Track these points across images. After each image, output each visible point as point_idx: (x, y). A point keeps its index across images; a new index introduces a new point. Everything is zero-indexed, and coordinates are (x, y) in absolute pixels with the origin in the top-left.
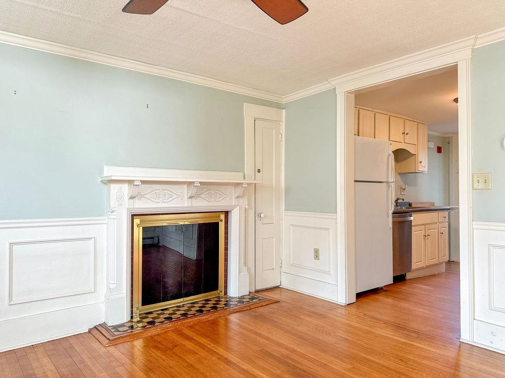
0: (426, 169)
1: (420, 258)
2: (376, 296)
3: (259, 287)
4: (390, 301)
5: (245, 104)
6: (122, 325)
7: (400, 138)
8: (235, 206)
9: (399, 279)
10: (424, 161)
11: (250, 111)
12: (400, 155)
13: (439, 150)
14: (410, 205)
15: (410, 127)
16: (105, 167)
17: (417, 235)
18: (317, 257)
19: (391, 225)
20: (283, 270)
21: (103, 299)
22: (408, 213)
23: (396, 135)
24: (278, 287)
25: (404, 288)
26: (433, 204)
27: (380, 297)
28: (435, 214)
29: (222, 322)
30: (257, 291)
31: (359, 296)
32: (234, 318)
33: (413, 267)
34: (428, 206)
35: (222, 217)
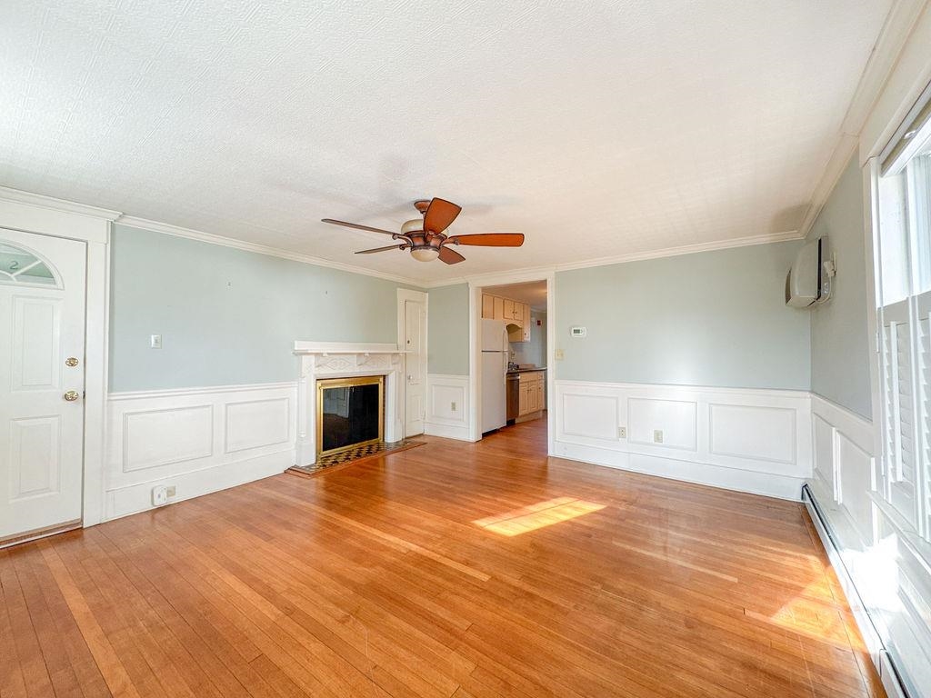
0: (529, 339)
1: (525, 407)
2: (494, 436)
3: (407, 436)
4: (505, 437)
5: (398, 289)
6: (312, 465)
7: (511, 316)
8: (391, 371)
9: (511, 423)
10: (528, 334)
11: (402, 295)
12: (512, 329)
13: (539, 323)
14: (518, 366)
15: (518, 308)
16: (296, 342)
17: (522, 389)
18: (454, 408)
19: (505, 383)
20: (427, 420)
21: (293, 447)
22: (517, 374)
23: (509, 314)
24: (422, 435)
25: (515, 429)
26: (534, 366)
27: (498, 436)
28: (535, 374)
29: (381, 462)
30: (406, 438)
31: (485, 435)
32: (391, 459)
33: (520, 414)
34: (530, 368)
35: (381, 379)
